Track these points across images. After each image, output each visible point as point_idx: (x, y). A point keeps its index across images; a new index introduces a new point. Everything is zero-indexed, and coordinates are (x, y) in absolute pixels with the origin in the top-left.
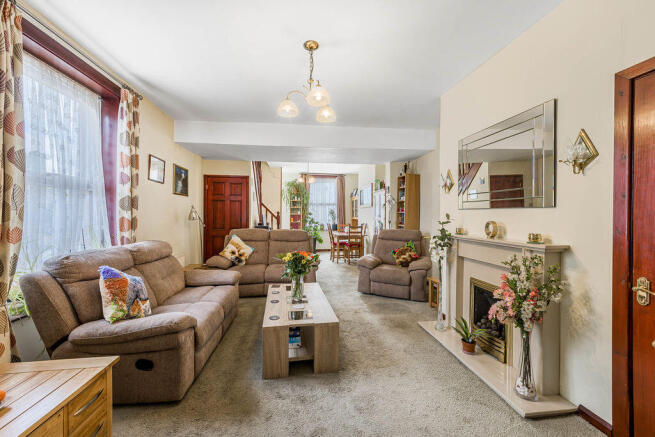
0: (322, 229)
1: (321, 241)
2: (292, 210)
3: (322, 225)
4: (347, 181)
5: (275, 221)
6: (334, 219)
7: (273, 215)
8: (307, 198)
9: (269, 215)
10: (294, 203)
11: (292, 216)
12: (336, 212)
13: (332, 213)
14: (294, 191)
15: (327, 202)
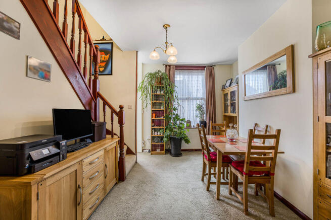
0: (189, 127)
1: (187, 141)
2: (153, 104)
3: (189, 122)
4: (218, 72)
5: (116, 118)
6: (202, 114)
7: (113, 111)
8: (171, 92)
9: (108, 110)
10: (156, 97)
11: (153, 112)
12: (205, 107)
13: (200, 108)
14: (155, 83)
15: (195, 96)
